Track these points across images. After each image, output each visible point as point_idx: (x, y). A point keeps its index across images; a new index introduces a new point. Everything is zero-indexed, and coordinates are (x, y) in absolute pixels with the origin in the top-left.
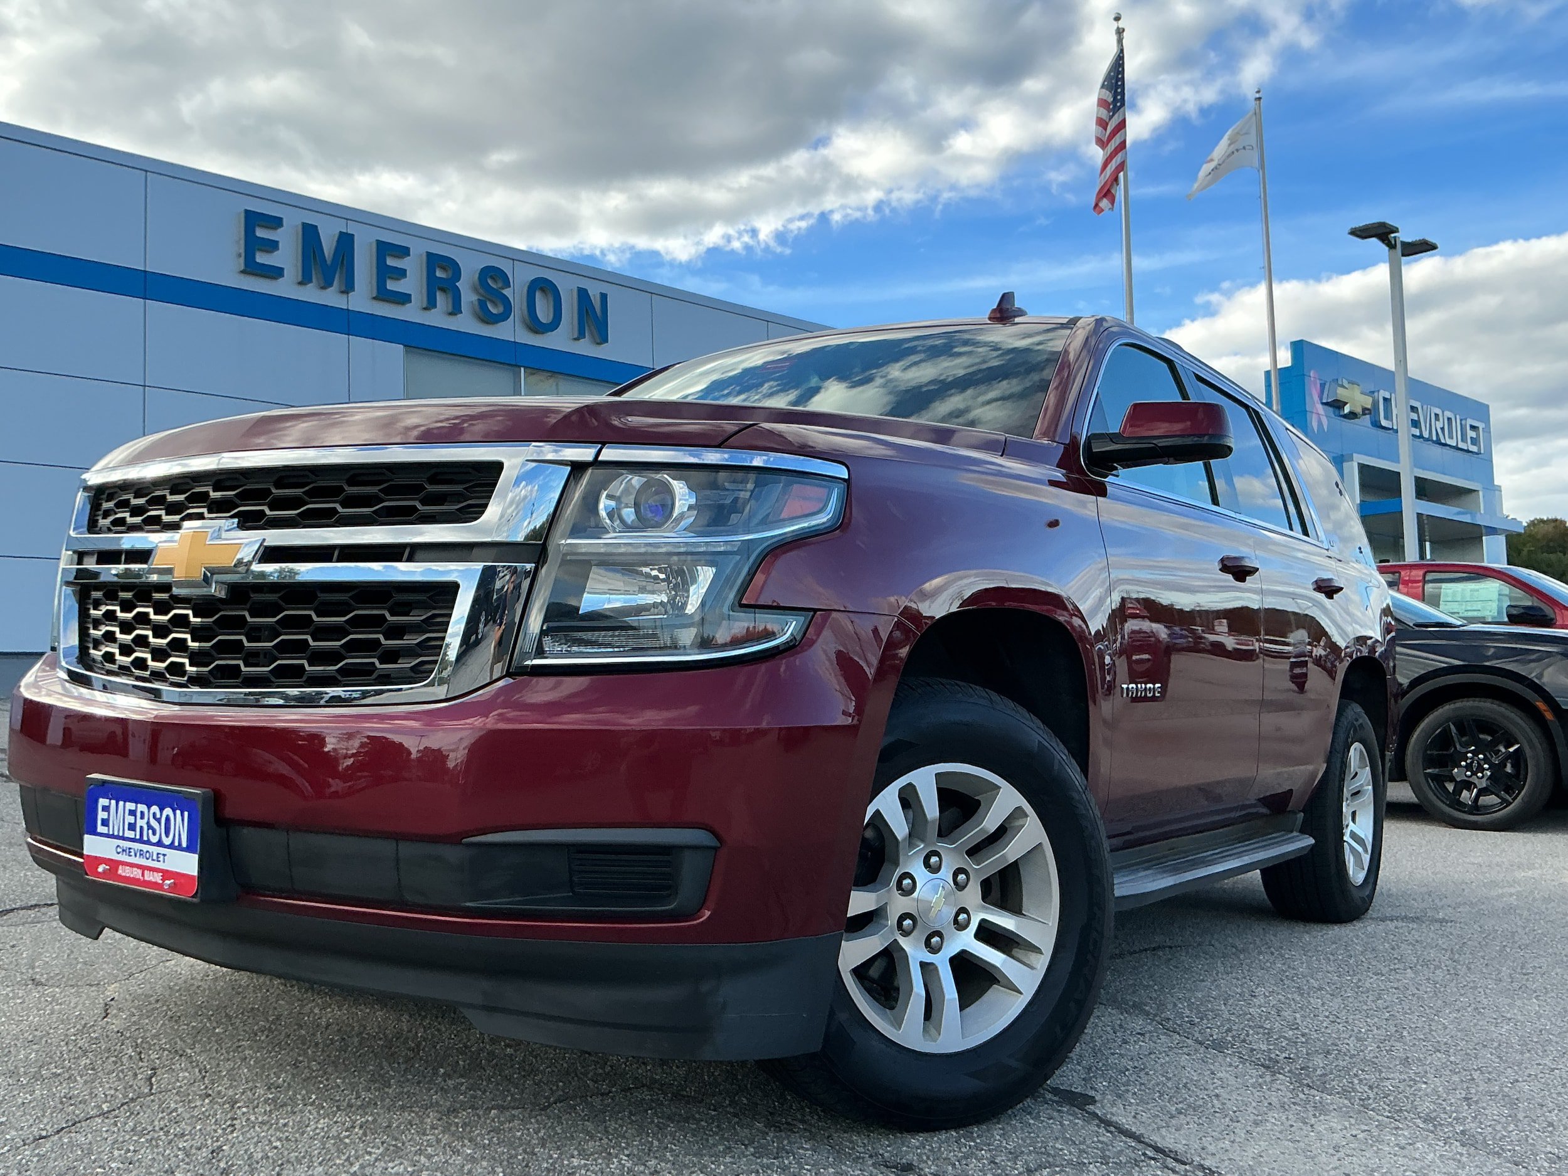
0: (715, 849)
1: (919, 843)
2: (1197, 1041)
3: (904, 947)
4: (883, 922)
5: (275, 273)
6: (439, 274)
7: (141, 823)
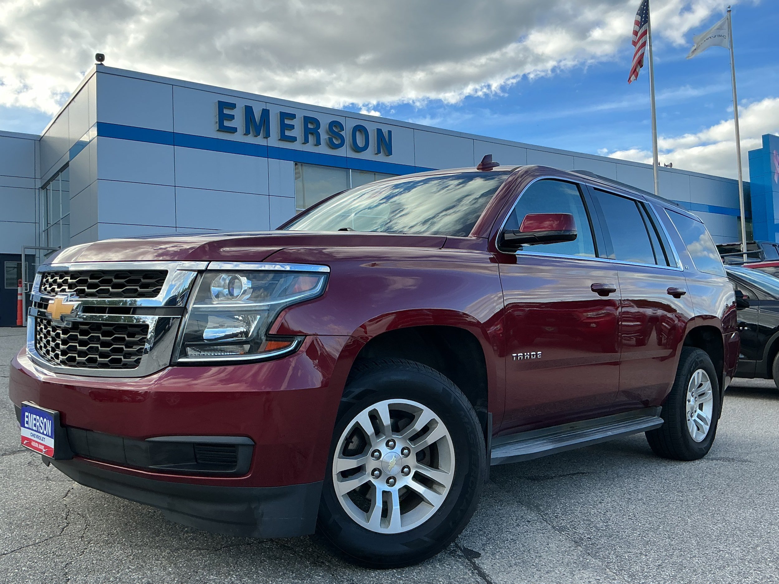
0: (253, 445)
1: (383, 435)
2: (553, 527)
3: (375, 484)
4: (364, 472)
5: (233, 130)
6: (310, 126)
7: (38, 424)
